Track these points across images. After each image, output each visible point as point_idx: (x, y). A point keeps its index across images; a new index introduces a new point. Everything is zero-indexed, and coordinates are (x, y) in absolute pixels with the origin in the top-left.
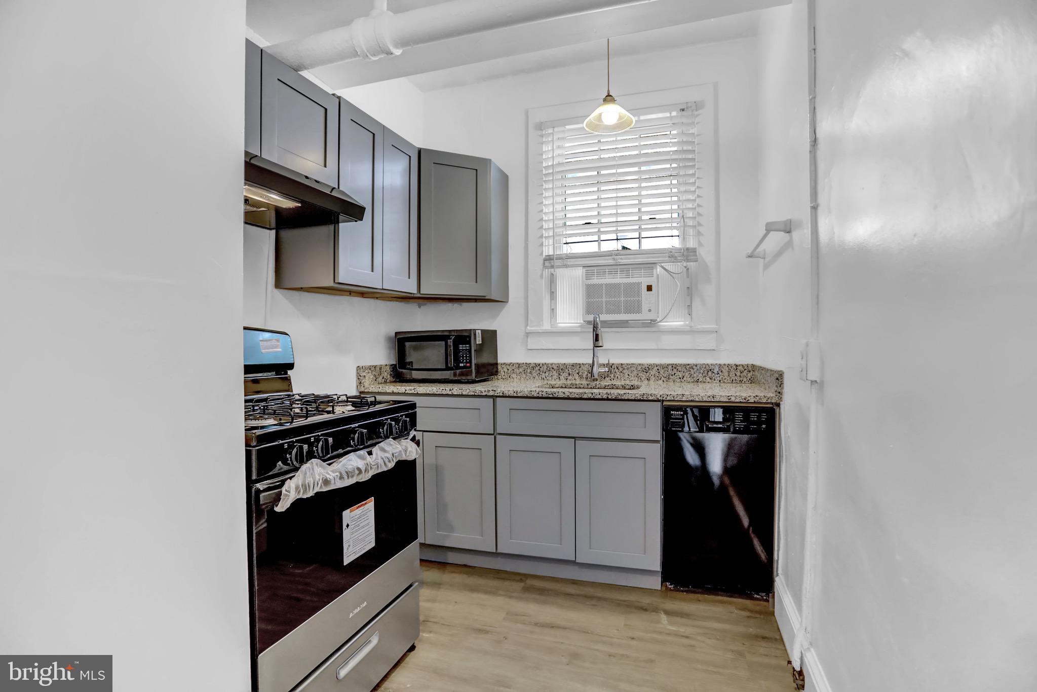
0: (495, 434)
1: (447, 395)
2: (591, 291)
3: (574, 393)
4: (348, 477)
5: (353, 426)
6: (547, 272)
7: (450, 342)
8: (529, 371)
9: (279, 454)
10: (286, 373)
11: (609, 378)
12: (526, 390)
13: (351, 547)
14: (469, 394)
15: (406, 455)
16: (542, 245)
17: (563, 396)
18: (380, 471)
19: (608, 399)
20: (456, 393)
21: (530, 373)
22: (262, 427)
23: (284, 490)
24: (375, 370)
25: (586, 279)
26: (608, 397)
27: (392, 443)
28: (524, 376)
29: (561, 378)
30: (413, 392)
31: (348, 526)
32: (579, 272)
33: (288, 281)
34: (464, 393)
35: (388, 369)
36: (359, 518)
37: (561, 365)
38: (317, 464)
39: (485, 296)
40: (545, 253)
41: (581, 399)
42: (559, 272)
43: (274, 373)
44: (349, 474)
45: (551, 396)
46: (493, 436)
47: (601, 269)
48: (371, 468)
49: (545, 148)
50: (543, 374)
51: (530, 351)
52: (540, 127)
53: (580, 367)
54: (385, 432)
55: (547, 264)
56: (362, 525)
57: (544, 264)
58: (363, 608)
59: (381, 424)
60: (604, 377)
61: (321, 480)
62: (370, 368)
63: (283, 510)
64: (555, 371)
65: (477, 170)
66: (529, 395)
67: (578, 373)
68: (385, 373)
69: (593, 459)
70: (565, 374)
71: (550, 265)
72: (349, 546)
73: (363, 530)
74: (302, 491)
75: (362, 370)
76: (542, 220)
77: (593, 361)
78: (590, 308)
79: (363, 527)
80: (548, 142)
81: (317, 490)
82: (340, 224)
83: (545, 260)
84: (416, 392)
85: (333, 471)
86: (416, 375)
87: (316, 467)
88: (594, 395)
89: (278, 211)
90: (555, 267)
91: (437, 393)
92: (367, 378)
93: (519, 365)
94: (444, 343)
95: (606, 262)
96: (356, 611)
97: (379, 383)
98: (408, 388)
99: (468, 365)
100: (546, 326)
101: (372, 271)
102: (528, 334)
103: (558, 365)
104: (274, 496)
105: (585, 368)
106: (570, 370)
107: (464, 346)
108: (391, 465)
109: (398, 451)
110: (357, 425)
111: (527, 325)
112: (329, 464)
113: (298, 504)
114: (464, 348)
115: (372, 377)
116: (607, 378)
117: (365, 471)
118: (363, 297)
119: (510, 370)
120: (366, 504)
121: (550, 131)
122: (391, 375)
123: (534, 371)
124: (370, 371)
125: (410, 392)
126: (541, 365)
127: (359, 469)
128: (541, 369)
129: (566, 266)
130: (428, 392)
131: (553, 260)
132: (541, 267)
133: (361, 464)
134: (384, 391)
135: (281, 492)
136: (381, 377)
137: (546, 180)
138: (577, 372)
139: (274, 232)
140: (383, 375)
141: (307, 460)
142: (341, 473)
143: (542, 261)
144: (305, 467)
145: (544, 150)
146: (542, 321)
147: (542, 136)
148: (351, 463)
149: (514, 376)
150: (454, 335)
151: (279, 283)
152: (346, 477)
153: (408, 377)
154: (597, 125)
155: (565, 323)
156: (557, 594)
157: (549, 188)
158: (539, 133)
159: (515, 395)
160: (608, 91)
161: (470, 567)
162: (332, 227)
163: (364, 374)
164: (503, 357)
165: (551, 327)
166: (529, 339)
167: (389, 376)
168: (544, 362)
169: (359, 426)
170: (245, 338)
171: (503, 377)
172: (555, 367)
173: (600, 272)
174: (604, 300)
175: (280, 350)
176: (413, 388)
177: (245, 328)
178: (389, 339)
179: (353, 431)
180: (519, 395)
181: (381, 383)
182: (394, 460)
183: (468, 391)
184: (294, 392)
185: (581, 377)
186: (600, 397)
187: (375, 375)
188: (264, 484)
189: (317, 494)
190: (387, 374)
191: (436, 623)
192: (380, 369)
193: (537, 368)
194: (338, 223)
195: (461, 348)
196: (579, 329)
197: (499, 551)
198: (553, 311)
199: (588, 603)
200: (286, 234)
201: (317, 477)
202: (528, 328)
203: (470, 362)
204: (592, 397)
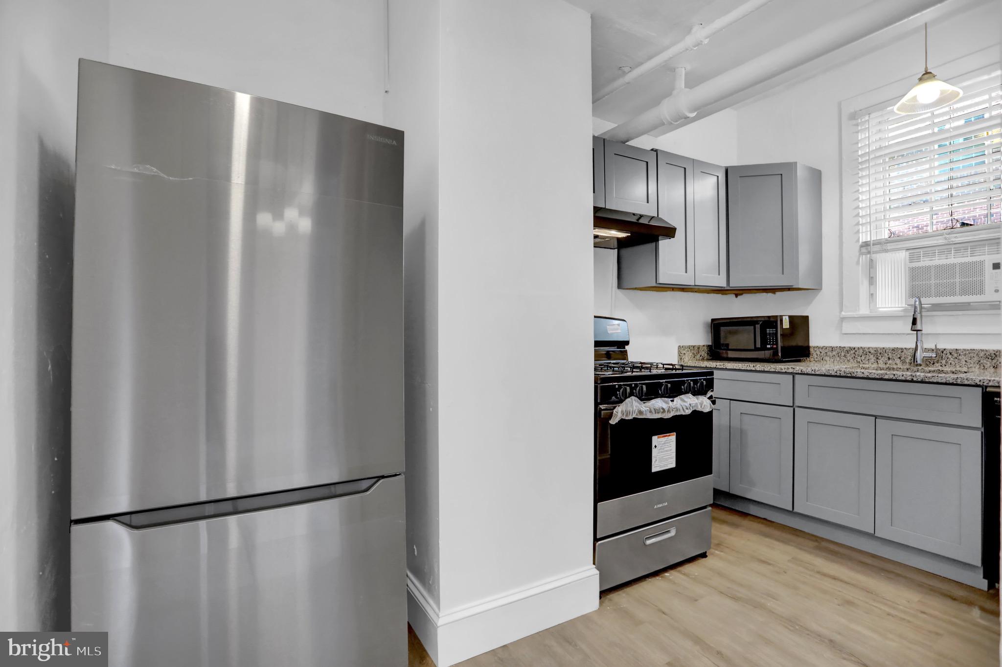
0: (795, 406)
1: (751, 371)
2: (915, 275)
3: (874, 374)
4: (655, 413)
5: (661, 381)
6: (864, 259)
7: (758, 326)
8: (843, 354)
9: (612, 391)
10: (625, 348)
11: (939, 364)
12: (823, 369)
13: (657, 461)
14: (770, 370)
15: (701, 407)
16: (858, 232)
17: (862, 375)
18: (678, 413)
19: (912, 381)
20: (758, 369)
21: (845, 356)
22: (604, 374)
23: (614, 411)
24: (695, 349)
25: (910, 262)
26: (912, 379)
27: (690, 397)
28: (838, 359)
29: (879, 362)
30: (722, 367)
31: (656, 447)
32: (903, 255)
33: (625, 284)
34: (766, 370)
35: (706, 349)
36: (664, 444)
37: (879, 350)
38: (635, 400)
39: (792, 286)
40: (862, 239)
41: (881, 379)
42: (880, 258)
43: (616, 347)
44: (657, 411)
45: (849, 375)
46: (792, 409)
47: (929, 251)
48: (672, 410)
49: (860, 136)
50: (859, 357)
51: (845, 335)
52: (853, 116)
53: (902, 352)
54: (685, 389)
55: (864, 250)
56: (666, 449)
57: (861, 250)
58: (664, 506)
59: (683, 382)
60: (932, 363)
61: (637, 410)
62: (689, 347)
63: (614, 423)
64: (873, 355)
65: (781, 175)
66: (826, 374)
67: (900, 358)
68: (703, 352)
69: (894, 438)
70: (885, 359)
71: (866, 251)
72: (656, 460)
73: (666, 453)
74: (625, 414)
75: (682, 349)
76: (858, 207)
77: (917, 346)
78: (915, 292)
79: (667, 451)
80: (862, 130)
81: (634, 416)
82: (660, 241)
83: (862, 246)
84: (725, 368)
85: (645, 407)
86: (731, 354)
87: (634, 402)
88: (896, 376)
89: (618, 239)
90: (872, 253)
91: (743, 369)
92: (686, 354)
93: (833, 349)
94: (752, 327)
95: (935, 242)
96: (659, 506)
97: (697, 360)
98: (718, 364)
99: (775, 346)
100: (864, 311)
101: (686, 272)
102: (843, 319)
103: (876, 350)
104: (609, 414)
105: (910, 354)
106: (890, 354)
107: (771, 330)
108: (688, 412)
109: (694, 402)
110: (664, 381)
111: (841, 310)
112: (644, 403)
113: (622, 421)
114: (771, 332)
115: (691, 354)
116: (936, 364)
117: (668, 411)
118: (683, 291)
119: (823, 352)
120: (669, 436)
121: (867, 118)
122: (708, 354)
123: (849, 355)
124: (689, 350)
125: (720, 367)
126: (856, 349)
127: (663, 409)
128: (857, 353)
129: (886, 251)
130: (735, 368)
131: (870, 246)
132: (858, 254)
133: (665, 406)
134: (699, 366)
135: (613, 412)
136: (699, 355)
137: (862, 168)
138: (899, 356)
139: (616, 250)
140: (700, 353)
141: (629, 397)
142: (650, 409)
143: (858, 248)
144: (628, 400)
145: (860, 139)
146: (858, 306)
147: (857, 125)
148: (658, 404)
149: (827, 358)
150: (761, 321)
151: (620, 286)
152: (654, 412)
153: (725, 355)
154: (914, 106)
155: (887, 308)
156: (850, 559)
157: (865, 176)
158: (854, 122)
159: (813, 373)
160: (926, 68)
161: (769, 521)
162: (654, 244)
163: (684, 352)
164: (815, 340)
165: (871, 312)
166: (844, 324)
167: (706, 355)
168: (859, 346)
169: (666, 382)
170: (595, 323)
171: (816, 359)
172: (872, 351)
173: (929, 253)
174: (933, 282)
175: (619, 331)
176: (722, 364)
177: (595, 317)
178: (705, 324)
179: (661, 384)
180: (817, 373)
181: (699, 360)
182: (691, 409)
183: (769, 368)
184: (629, 360)
185: (904, 362)
186: (903, 378)
187: (694, 354)
188: (604, 407)
189: (634, 418)
190: (704, 353)
191: (727, 547)
192: (698, 348)
193: (852, 352)
194: (658, 241)
195: (768, 332)
196: (902, 314)
197: (795, 510)
198: (872, 296)
199: (883, 574)
200: (624, 252)
201: (635, 408)
202: (843, 313)
203: (777, 344)
204: (894, 378)
